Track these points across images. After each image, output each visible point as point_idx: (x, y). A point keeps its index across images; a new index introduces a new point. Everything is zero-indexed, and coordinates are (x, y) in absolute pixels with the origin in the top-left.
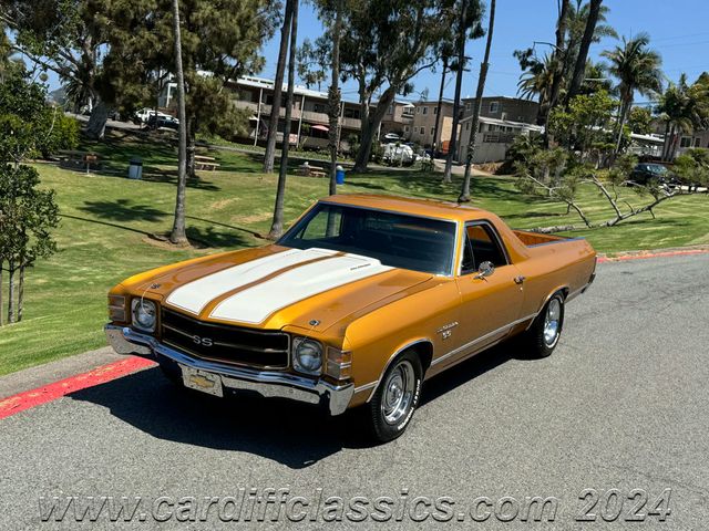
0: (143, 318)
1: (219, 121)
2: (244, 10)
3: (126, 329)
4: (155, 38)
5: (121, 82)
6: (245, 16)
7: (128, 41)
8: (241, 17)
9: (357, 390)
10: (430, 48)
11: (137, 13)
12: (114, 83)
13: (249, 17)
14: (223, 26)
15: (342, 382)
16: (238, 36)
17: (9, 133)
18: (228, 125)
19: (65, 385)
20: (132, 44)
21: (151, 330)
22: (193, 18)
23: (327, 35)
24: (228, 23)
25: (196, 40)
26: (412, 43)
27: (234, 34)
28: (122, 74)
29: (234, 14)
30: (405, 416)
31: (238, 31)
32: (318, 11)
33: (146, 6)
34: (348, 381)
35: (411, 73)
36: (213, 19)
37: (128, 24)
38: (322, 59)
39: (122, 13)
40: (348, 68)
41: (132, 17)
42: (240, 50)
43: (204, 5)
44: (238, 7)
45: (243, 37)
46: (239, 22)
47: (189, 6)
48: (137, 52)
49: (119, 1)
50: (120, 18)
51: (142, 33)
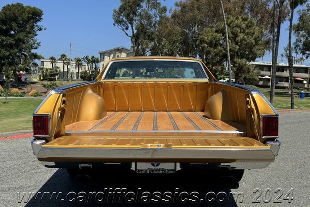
1: (247, 76)
2: (256, 34)
4: (222, 48)
5: (211, 66)
6: (257, 36)
7: (213, 51)
8: (255, 36)
11: (216, 41)
13: (258, 37)
14: (248, 41)
16: (254, 44)
18: (251, 77)
22: (237, 40)
23: (297, 40)
24: (250, 40)
25: (238, 47)
27: (252, 43)
28: (211, 63)
29: (252, 36)
31: (254, 42)
33: (219, 38)
36: (244, 39)
37: (213, 45)
39: (211, 42)
41: (214, 42)
42: (254, 50)
43: (241, 35)
44: (254, 33)
45: (257, 44)
46: (255, 39)
47: (235, 35)
48: (217, 55)
49: (210, 38)
50: (210, 44)
51: (218, 48)
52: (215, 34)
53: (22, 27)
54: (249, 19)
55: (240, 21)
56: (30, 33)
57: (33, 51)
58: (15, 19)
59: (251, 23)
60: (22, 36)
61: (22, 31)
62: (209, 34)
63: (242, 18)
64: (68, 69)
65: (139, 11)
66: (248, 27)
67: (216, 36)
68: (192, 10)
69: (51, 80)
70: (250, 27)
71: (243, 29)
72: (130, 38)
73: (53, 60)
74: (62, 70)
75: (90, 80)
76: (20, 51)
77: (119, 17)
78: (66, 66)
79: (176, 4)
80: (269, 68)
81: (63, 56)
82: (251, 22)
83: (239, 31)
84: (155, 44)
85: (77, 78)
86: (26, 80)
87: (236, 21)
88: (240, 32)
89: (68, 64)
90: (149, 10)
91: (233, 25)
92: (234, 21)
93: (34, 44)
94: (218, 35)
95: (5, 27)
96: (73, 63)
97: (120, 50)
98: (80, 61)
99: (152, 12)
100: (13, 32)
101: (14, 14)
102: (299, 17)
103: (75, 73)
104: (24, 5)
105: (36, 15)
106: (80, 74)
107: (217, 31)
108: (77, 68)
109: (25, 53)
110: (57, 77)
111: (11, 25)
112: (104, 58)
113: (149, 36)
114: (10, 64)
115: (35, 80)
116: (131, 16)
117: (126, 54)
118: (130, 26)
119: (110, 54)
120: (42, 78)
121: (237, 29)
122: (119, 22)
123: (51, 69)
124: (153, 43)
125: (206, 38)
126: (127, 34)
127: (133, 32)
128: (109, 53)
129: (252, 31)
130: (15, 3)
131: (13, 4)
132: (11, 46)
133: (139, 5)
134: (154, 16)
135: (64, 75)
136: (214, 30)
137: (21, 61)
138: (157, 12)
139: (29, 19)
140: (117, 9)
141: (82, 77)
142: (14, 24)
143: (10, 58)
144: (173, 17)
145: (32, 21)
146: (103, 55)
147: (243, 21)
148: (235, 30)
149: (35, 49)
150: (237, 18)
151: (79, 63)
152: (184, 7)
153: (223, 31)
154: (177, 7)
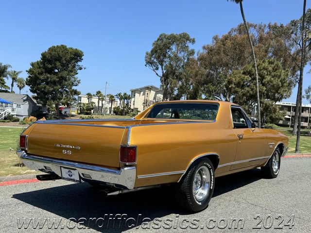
1: (274, 116)
2: (282, 77)
4: (250, 89)
7: (241, 91)
8: (281, 79)
11: (244, 82)
13: (284, 79)
14: (274, 83)
16: (280, 85)
18: (276, 117)
22: (263, 82)
24: (277, 82)
25: (265, 88)
27: (279, 85)
29: (279, 78)
31: (280, 84)
33: (247, 79)
36: (271, 81)
37: (241, 86)
39: (239, 83)
41: (242, 83)
42: (281, 91)
43: (267, 77)
44: (280, 76)
45: (282, 86)
46: (281, 81)
47: (262, 78)
48: (244, 95)
49: (238, 79)
50: (238, 85)
51: (245, 88)
52: (243, 76)
53: (65, 66)
54: (275, 64)
55: (266, 64)
56: (72, 72)
57: (74, 88)
58: (59, 59)
59: (277, 66)
60: (64, 74)
61: (65, 69)
62: (236, 74)
63: (269, 61)
64: (102, 104)
65: (169, 53)
66: (275, 70)
67: (244, 78)
68: (219, 54)
69: (87, 114)
70: (276, 70)
71: (270, 71)
72: (160, 78)
73: (89, 96)
74: (97, 105)
75: (122, 115)
76: (62, 88)
77: (151, 59)
78: (100, 102)
79: (204, 48)
80: (295, 109)
81: (99, 93)
82: (277, 65)
83: (266, 73)
84: (183, 83)
85: (110, 112)
86: (65, 113)
87: (263, 64)
88: (267, 75)
89: (103, 100)
90: (179, 52)
91: (260, 68)
93: (75, 81)
94: (246, 77)
95: (50, 66)
96: (108, 99)
97: (149, 88)
98: (113, 97)
99: (181, 55)
100: (56, 71)
101: (58, 54)
103: (108, 107)
104: (68, 47)
105: (77, 56)
106: (112, 109)
107: (244, 73)
108: (110, 104)
109: (67, 89)
110: (92, 111)
111: (55, 64)
112: (135, 96)
113: (177, 76)
114: (54, 99)
115: (73, 113)
116: (162, 57)
117: (155, 92)
118: (160, 66)
119: (141, 92)
120: (79, 112)
121: (264, 72)
122: (150, 63)
123: (87, 104)
124: (180, 83)
125: (234, 79)
126: (157, 74)
127: (163, 72)
128: (139, 91)
129: (279, 74)
130: (59, 45)
131: (57, 46)
132: (54, 83)
133: (169, 48)
134: (183, 58)
135: (99, 109)
136: (242, 71)
137: (63, 96)
138: (186, 54)
139: (72, 59)
140: (149, 51)
141: (115, 112)
142: (58, 64)
143: (53, 94)
144: (200, 59)
145: (74, 61)
146: (134, 92)
147: (269, 64)
148: (262, 72)
149: (75, 85)
150: (264, 62)
151: (112, 100)
152: (210, 50)
153: (250, 73)
154: (205, 50)
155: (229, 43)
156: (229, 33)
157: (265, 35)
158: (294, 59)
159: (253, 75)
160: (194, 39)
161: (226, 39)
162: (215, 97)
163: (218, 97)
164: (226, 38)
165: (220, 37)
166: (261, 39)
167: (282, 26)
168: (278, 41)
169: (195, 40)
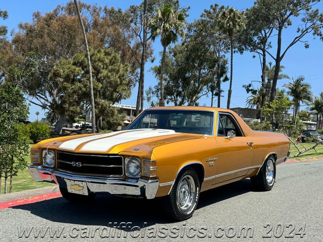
0: (48, 161)
1: (111, 120)
2: (121, 72)
3: (40, 167)
4: (82, 86)
5: (67, 105)
7: (71, 87)
8: (120, 75)
9: (161, 185)
10: (205, 87)
11: (74, 76)
12: (64, 106)
13: (123, 75)
14: (112, 79)
15: (152, 178)
16: (119, 83)
17: (5, 112)
18: (115, 121)
19: (11, 204)
20: (72, 89)
21: (53, 166)
22: (99, 77)
23: (159, 84)
24: (114, 78)
26: (197, 85)
27: (117, 82)
28: (68, 102)
29: (117, 73)
30: (191, 207)
31: (119, 81)
32: (155, 74)
33: (78, 72)
34: (155, 178)
35: (197, 98)
36: (107, 77)
37: (71, 81)
38: (157, 94)
39: (68, 76)
40: (169, 97)
41: (72, 77)
42: (120, 89)
43: (104, 71)
44: (118, 71)
45: (121, 84)
46: (119, 77)
47: (97, 71)
48: (74, 92)
49: (67, 71)
50: (67, 79)
51: (76, 84)
52: (74, 67)
54: (112, 55)
55: (102, 55)
59: (115, 59)
62: (64, 66)
63: (105, 52)
66: (112, 63)
67: (75, 70)
68: (42, 36)
70: (114, 63)
71: (106, 64)
79: (21, 26)
80: (135, 113)
82: (115, 57)
83: (102, 66)
87: (99, 55)
88: (103, 68)
91: (95, 59)
92: (96, 55)
94: (77, 69)
102: (161, 58)
107: (74, 64)
121: (100, 64)
125: (62, 71)
129: (117, 68)
136: (72, 62)
144: (15, 41)
147: (105, 55)
148: (97, 65)
150: (99, 51)
152: (30, 31)
153: (82, 65)
154: (21, 30)
155: (55, 24)
156: (55, 11)
157: (101, 21)
158: (134, 53)
159: (86, 67)
160: (6, 12)
161: (51, 19)
162: (39, 94)
163: (42, 95)
164: (50, 17)
165: (43, 15)
166: (95, 24)
167: (120, 11)
168: (115, 30)
169: (8, 14)
